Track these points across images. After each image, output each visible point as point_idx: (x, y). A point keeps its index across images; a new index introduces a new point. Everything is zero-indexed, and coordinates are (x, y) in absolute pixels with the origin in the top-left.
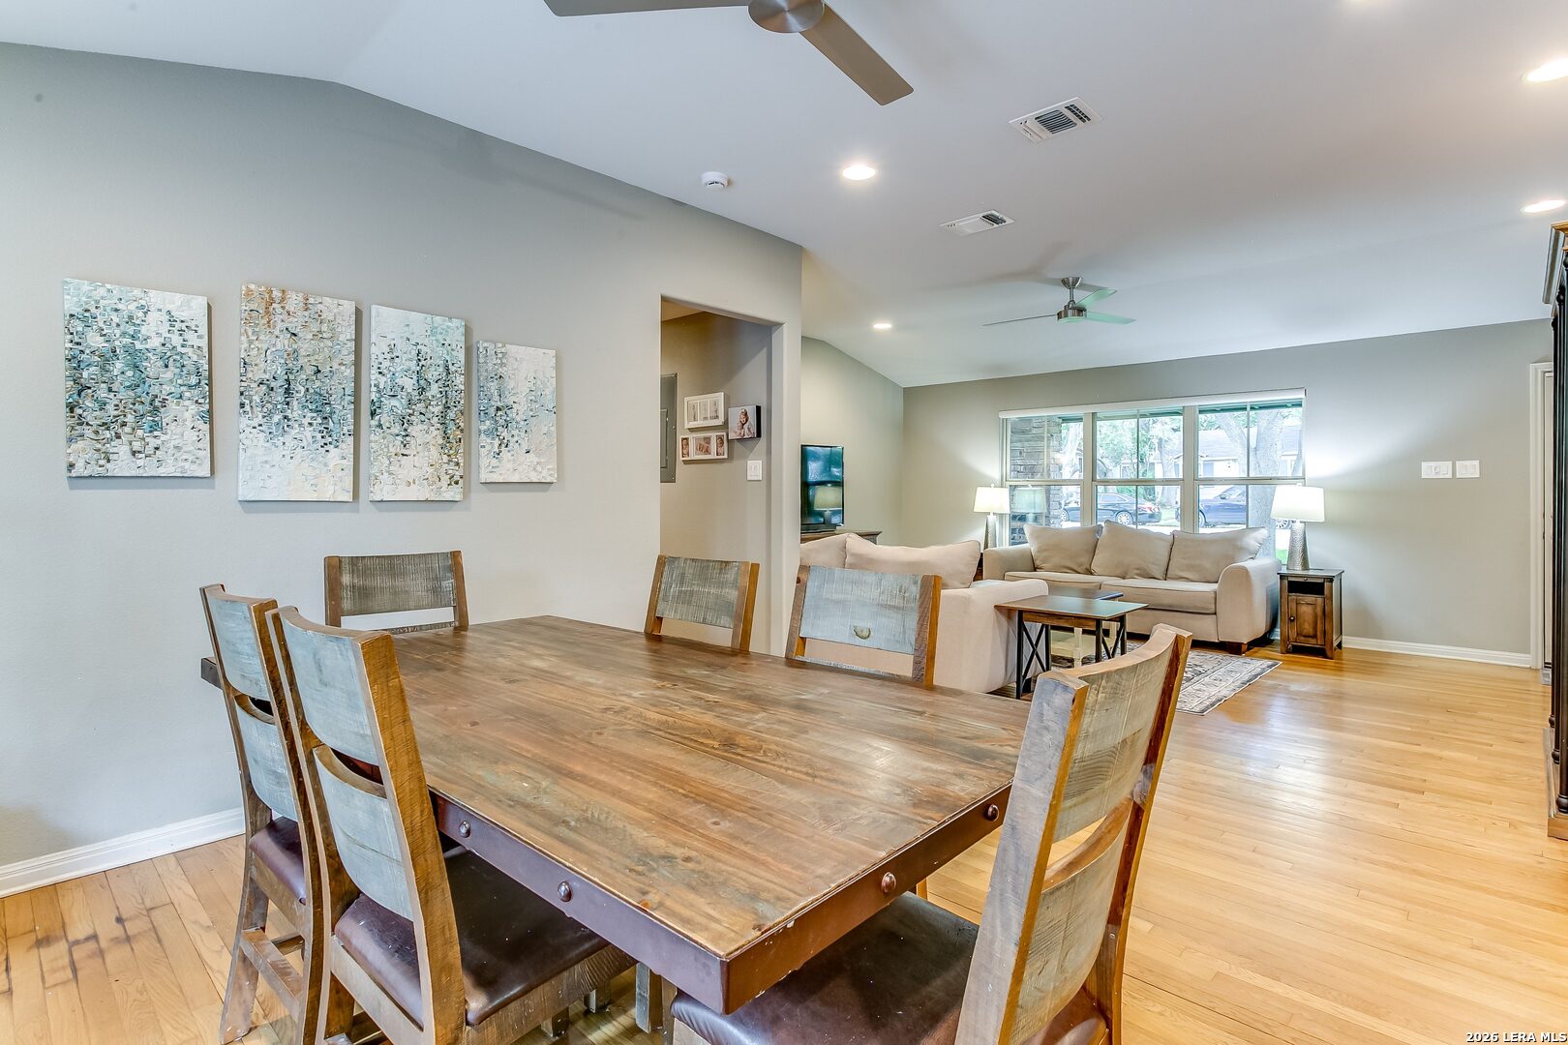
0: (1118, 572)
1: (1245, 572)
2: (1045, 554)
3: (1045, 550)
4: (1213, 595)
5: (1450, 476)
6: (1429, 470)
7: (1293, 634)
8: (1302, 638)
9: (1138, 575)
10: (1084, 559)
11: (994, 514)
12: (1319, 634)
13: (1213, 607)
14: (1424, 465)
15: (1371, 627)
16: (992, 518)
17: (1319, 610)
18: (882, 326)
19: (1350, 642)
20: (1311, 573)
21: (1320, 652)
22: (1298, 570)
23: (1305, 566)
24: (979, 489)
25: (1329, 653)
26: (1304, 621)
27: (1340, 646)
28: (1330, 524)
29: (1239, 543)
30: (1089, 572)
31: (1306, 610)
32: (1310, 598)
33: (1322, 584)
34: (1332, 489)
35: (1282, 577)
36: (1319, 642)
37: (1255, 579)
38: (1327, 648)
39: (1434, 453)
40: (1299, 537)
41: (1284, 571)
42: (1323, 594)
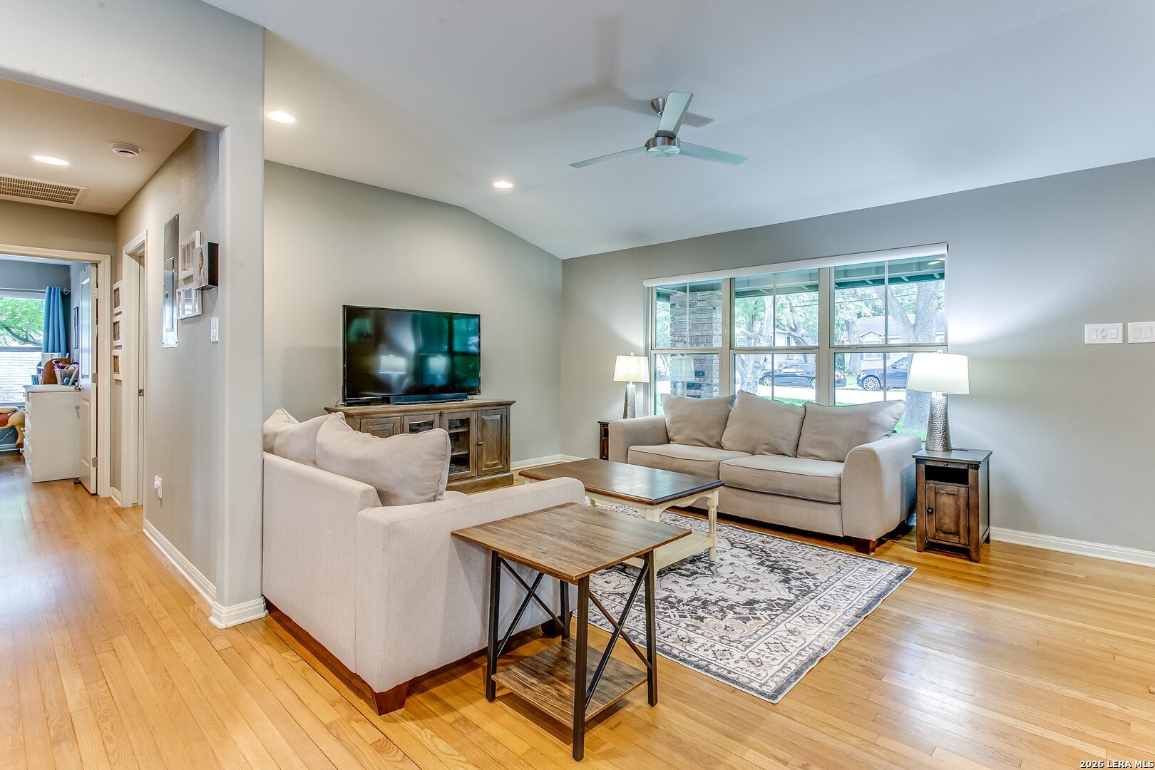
0: (747, 447)
1: (873, 455)
2: (678, 425)
3: (678, 422)
4: (837, 481)
5: (1120, 341)
6: (1093, 334)
7: (931, 530)
8: (942, 535)
9: (767, 450)
10: (714, 432)
11: (633, 383)
12: (961, 530)
13: (837, 495)
14: (1088, 328)
15: (1022, 517)
16: (631, 387)
17: (962, 502)
18: (503, 184)
19: (999, 534)
20: (954, 456)
21: (963, 552)
22: (939, 453)
23: (947, 447)
24: (618, 356)
25: (973, 555)
26: (945, 514)
27: (988, 540)
28: (976, 397)
29: (872, 419)
30: (719, 446)
31: (946, 503)
32: (951, 487)
33: (966, 472)
34: (977, 355)
35: (919, 461)
36: (962, 541)
37: (885, 463)
38: (972, 548)
39: (1100, 313)
40: (939, 413)
41: (923, 453)
42: (967, 483)
